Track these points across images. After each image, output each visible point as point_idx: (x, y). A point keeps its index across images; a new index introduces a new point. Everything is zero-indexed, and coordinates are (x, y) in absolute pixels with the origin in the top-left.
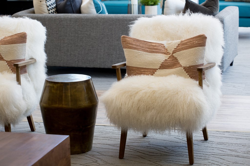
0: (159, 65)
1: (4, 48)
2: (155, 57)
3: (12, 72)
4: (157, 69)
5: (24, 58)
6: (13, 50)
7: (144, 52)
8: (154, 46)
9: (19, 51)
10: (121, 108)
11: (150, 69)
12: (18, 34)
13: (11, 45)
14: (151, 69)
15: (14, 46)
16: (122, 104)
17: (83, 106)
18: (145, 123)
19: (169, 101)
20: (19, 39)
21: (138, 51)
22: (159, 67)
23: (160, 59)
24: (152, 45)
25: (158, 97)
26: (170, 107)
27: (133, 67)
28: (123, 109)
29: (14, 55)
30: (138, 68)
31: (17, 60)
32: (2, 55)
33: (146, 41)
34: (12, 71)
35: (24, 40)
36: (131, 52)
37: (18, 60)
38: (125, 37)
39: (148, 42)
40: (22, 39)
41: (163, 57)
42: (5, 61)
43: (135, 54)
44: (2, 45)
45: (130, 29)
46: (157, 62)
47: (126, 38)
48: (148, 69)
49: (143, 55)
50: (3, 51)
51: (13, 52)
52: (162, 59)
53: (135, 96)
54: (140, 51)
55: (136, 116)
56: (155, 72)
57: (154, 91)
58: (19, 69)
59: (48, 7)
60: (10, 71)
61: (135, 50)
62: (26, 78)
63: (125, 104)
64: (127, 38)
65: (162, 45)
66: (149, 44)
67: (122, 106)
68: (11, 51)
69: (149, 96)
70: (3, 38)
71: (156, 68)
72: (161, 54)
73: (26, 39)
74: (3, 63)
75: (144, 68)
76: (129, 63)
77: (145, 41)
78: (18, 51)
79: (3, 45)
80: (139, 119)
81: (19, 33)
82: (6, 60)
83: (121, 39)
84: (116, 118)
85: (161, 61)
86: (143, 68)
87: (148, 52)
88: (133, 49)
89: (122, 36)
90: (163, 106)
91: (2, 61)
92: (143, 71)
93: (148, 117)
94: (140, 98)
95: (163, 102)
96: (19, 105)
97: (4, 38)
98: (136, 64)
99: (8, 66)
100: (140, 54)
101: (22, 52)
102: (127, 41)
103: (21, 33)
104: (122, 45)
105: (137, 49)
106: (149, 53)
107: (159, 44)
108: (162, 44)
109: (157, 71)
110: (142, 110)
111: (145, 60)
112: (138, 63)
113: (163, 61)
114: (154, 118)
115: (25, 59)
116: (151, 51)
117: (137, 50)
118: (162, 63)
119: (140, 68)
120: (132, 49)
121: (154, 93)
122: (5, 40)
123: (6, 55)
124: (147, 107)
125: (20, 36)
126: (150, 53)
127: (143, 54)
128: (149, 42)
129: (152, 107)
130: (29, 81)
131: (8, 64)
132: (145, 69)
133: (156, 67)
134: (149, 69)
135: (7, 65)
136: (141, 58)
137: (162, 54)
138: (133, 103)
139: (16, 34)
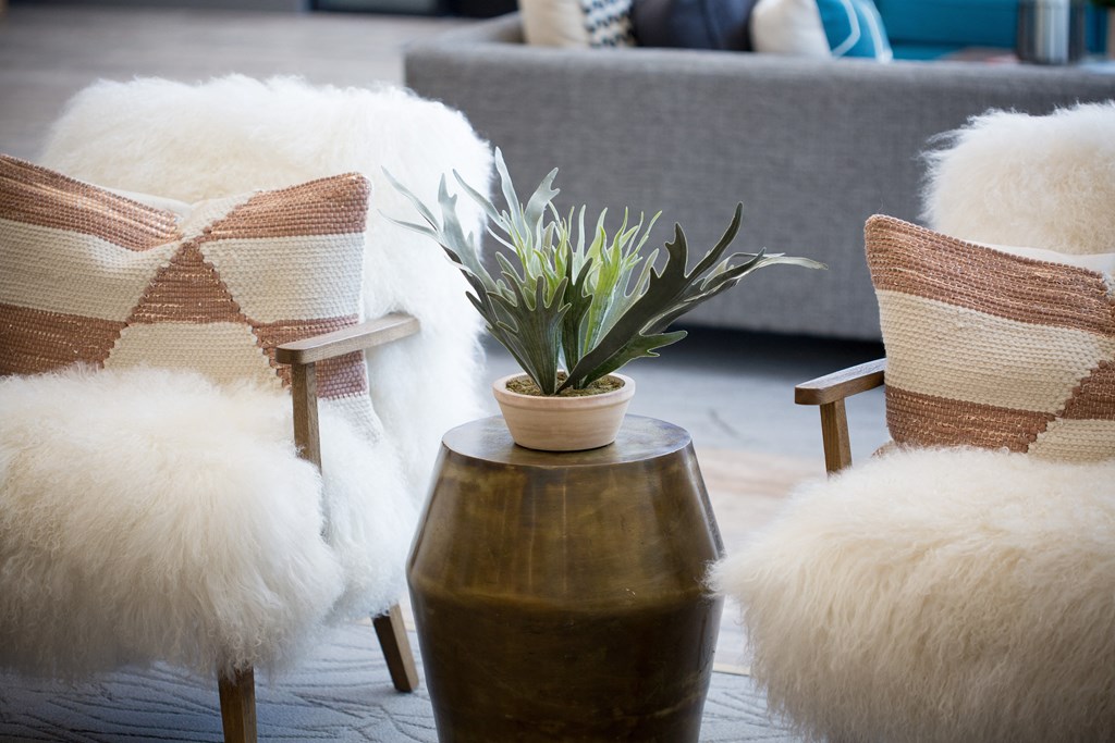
0: (1061, 391)
1: (245, 253)
2: (1044, 346)
3: (283, 385)
4: (1053, 418)
5: (348, 314)
6: (291, 267)
7: (986, 315)
8: (1044, 280)
9: (322, 275)
10: (823, 635)
11: (1013, 412)
12: (322, 180)
13: (281, 239)
14: (1020, 413)
15: (296, 244)
16: (830, 612)
17: (629, 603)
18: (958, 727)
19: (1093, 613)
20: (324, 212)
21: (953, 307)
22: (1062, 407)
23: (1069, 359)
24: (1035, 278)
25: (1034, 588)
26: (1099, 650)
27: (920, 396)
28: (838, 640)
29: (297, 296)
30: (946, 401)
31: (311, 322)
32: (235, 293)
33: (1000, 254)
34: (280, 380)
35: (352, 218)
36: (916, 312)
37: (318, 321)
38: (887, 227)
39: (1013, 258)
40: (343, 210)
41: (1092, 347)
42: (249, 322)
43: (937, 323)
44: (237, 238)
45: (933, 171)
46: (1054, 374)
47: (893, 229)
48: (1000, 409)
49: (980, 331)
50: (241, 269)
51: (290, 278)
52: (1085, 360)
53: (905, 575)
54: (964, 306)
55: (907, 685)
56: (1039, 435)
57: (1011, 551)
58: (310, 379)
59: (587, 11)
60: (272, 379)
61: (937, 299)
62: (358, 419)
63: (851, 615)
64: (899, 231)
65: (1089, 280)
66: (1016, 270)
67: (830, 622)
68: (282, 273)
69: (984, 581)
70: (245, 202)
71: (1043, 411)
72: (1079, 331)
73: (362, 210)
74: (239, 336)
75: (980, 406)
76: (896, 375)
77: (995, 252)
78: (316, 276)
79: (240, 240)
80: (925, 706)
81: (328, 179)
82: (253, 318)
83: (867, 234)
84: (798, 686)
85: (1074, 369)
86: (973, 406)
87: (1009, 318)
88: (924, 296)
89: (874, 217)
90: (1059, 642)
91: (231, 321)
92: (973, 424)
93: (970, 697)
94: (932, 588)
95: (1058, 618)
96: (292, 575)
97: (250, 200)
98: (938, 382)
99: (264, 353)
100: (961, 325)
101: (337, 280)
102: (894, 250)
103: (338, 177)
104: (872, 268)
105: (949, 295)
106: (1012, 321)
107: (1073, 270)
108: (1092, 275)
109: (1049, 424)
110: (940, 656)
111: (985, 360)
112: (948, 378)
113: (1088, 374)
114: (1009, 707)
115: (356, 316)
116: (1026, 311)
117: (950, 303)
118: (1079, 384)
119: (960, 403)
120: (918, 294)
121: (1012, 565)
122: (254, 209)
123: (254, 290)
124: (968, 638)
125: (330, 195)
126: (1016, 320)
127: (982, 327)
128: (1019, 260)
129: (995, 641)
130: (371, 436)
131: (262, 339)
132: (986, 409)
133: (1047, 405)
134: (1006, 410)
135: (258, 345)
136: (964, 351)
137: (1086, 333)
138: (893, 613)
139: (312, 183)
